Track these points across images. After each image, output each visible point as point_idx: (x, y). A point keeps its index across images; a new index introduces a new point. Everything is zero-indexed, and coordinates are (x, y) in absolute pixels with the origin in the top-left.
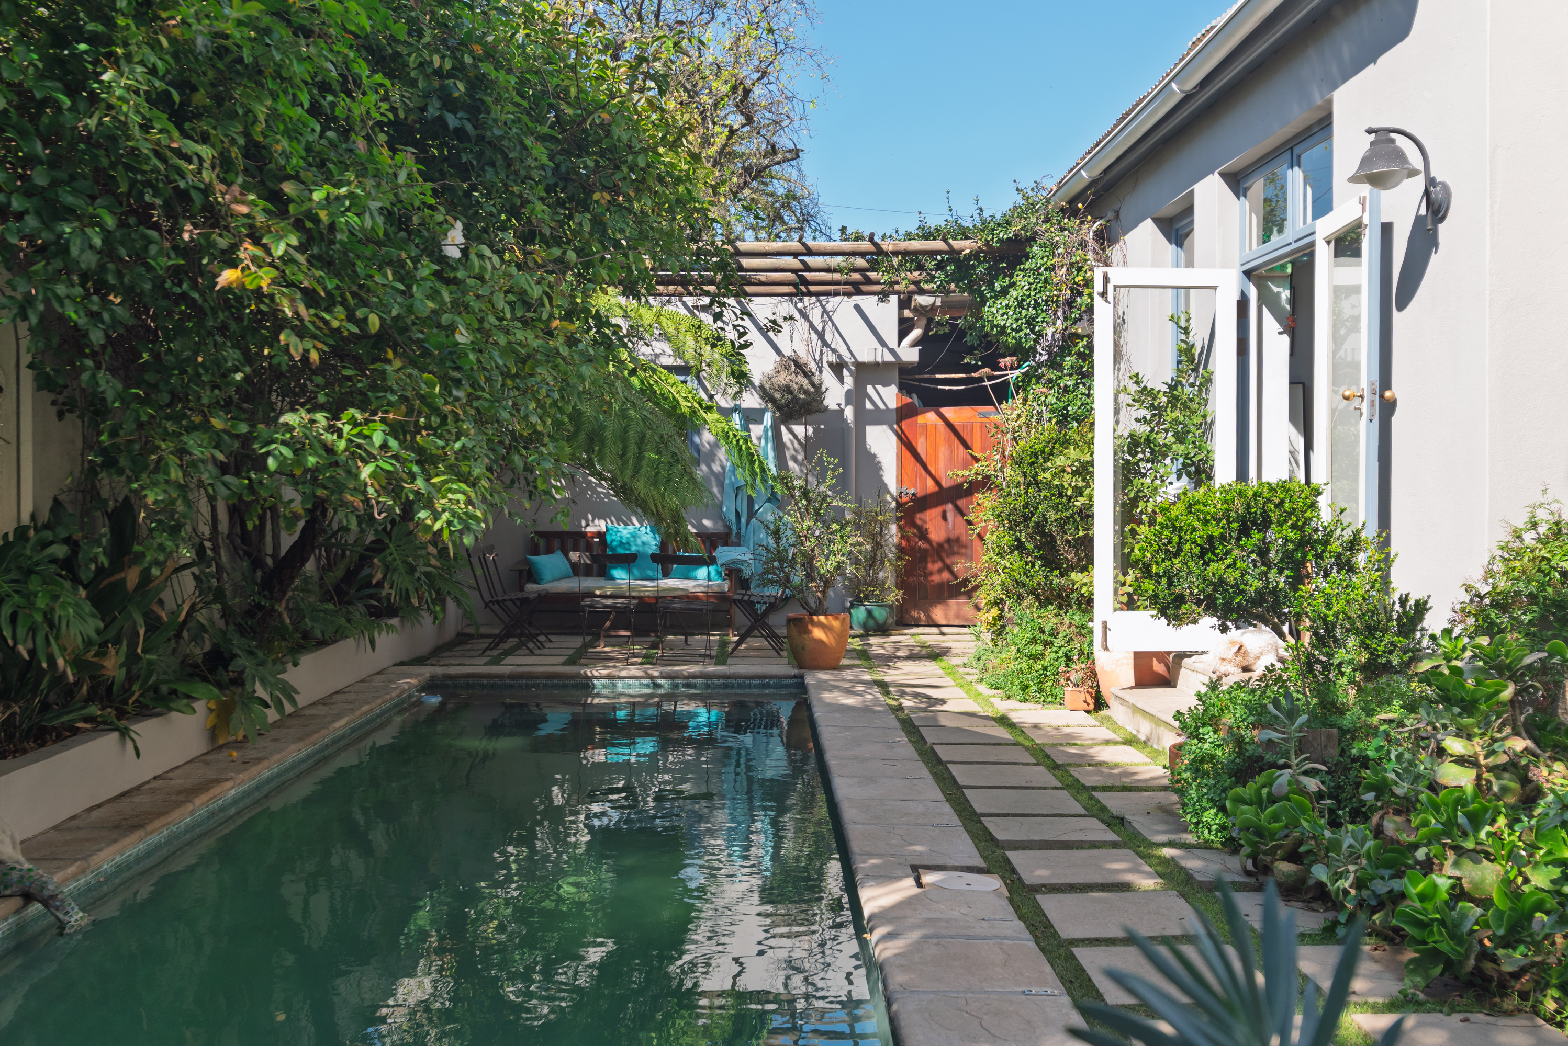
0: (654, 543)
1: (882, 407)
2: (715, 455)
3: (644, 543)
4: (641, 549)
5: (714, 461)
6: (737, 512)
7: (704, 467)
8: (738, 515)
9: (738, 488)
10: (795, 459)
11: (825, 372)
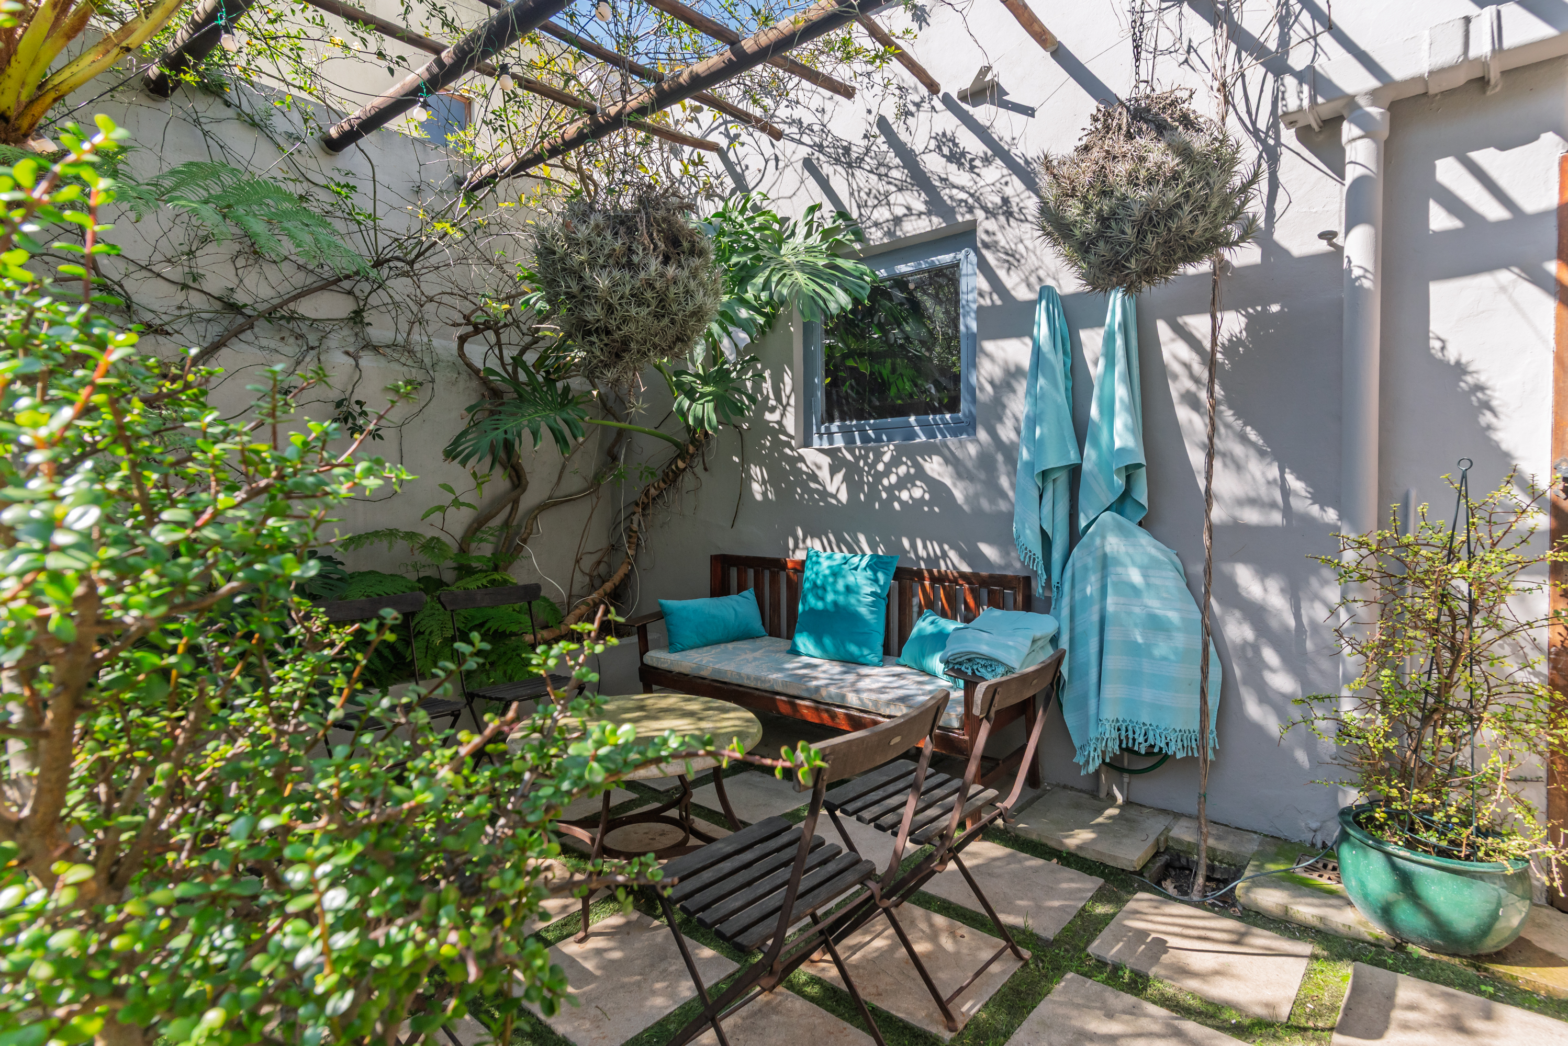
0: (868, 589)
1: (1494, 211)
2: (1004, 407)
3: (849, 589)
4: (841, 599)
5: (1000, 419)
6: (1043, 532)
7: (982, 435)
8: (1046, 541)
9: (1045, 474)
10: (1192, 401)
11: (1286, 158)
